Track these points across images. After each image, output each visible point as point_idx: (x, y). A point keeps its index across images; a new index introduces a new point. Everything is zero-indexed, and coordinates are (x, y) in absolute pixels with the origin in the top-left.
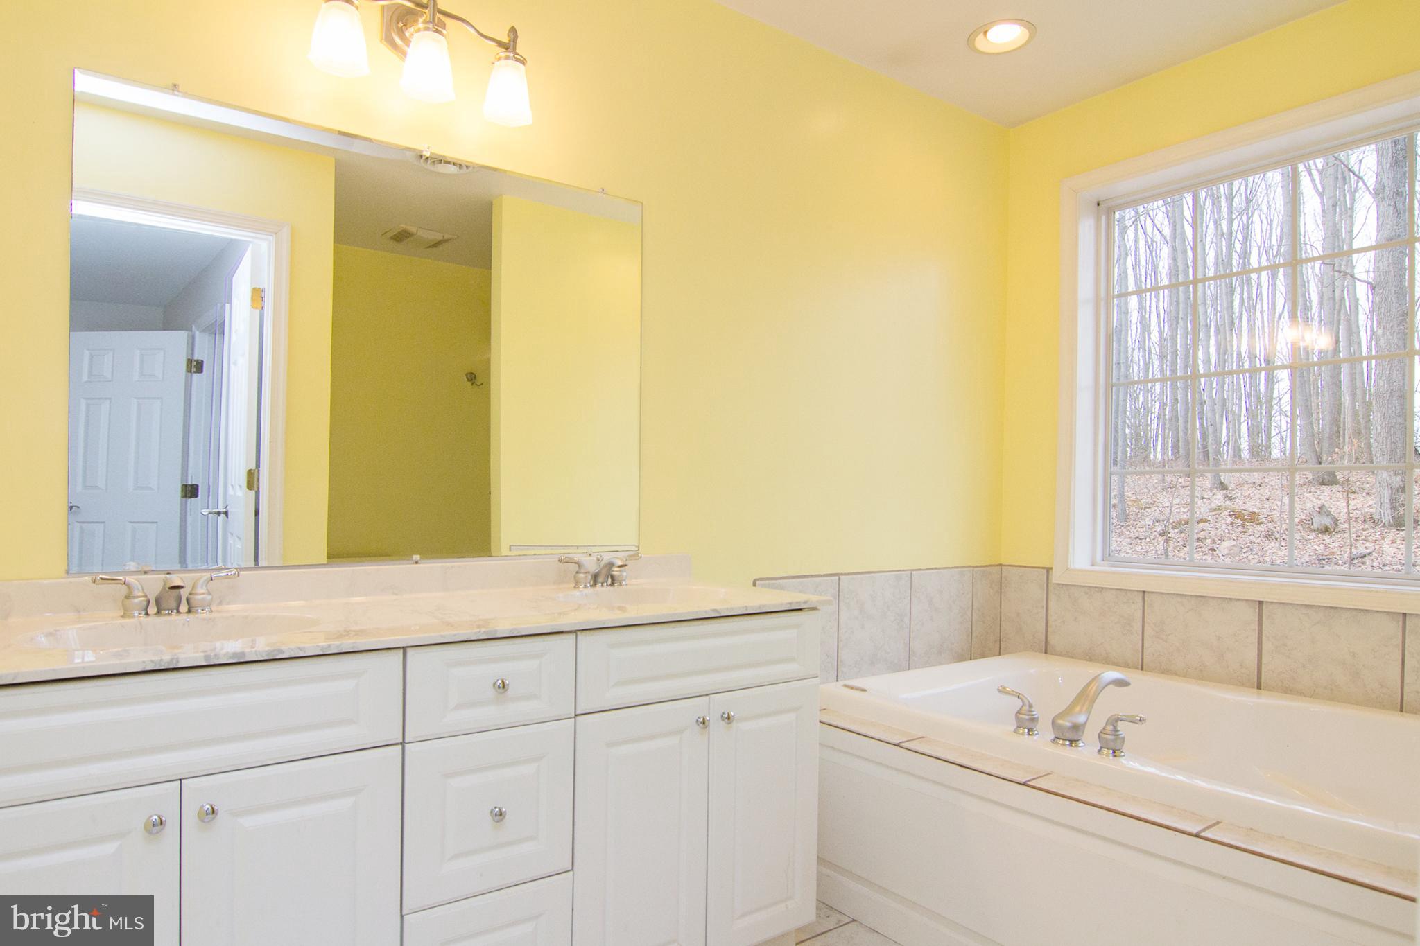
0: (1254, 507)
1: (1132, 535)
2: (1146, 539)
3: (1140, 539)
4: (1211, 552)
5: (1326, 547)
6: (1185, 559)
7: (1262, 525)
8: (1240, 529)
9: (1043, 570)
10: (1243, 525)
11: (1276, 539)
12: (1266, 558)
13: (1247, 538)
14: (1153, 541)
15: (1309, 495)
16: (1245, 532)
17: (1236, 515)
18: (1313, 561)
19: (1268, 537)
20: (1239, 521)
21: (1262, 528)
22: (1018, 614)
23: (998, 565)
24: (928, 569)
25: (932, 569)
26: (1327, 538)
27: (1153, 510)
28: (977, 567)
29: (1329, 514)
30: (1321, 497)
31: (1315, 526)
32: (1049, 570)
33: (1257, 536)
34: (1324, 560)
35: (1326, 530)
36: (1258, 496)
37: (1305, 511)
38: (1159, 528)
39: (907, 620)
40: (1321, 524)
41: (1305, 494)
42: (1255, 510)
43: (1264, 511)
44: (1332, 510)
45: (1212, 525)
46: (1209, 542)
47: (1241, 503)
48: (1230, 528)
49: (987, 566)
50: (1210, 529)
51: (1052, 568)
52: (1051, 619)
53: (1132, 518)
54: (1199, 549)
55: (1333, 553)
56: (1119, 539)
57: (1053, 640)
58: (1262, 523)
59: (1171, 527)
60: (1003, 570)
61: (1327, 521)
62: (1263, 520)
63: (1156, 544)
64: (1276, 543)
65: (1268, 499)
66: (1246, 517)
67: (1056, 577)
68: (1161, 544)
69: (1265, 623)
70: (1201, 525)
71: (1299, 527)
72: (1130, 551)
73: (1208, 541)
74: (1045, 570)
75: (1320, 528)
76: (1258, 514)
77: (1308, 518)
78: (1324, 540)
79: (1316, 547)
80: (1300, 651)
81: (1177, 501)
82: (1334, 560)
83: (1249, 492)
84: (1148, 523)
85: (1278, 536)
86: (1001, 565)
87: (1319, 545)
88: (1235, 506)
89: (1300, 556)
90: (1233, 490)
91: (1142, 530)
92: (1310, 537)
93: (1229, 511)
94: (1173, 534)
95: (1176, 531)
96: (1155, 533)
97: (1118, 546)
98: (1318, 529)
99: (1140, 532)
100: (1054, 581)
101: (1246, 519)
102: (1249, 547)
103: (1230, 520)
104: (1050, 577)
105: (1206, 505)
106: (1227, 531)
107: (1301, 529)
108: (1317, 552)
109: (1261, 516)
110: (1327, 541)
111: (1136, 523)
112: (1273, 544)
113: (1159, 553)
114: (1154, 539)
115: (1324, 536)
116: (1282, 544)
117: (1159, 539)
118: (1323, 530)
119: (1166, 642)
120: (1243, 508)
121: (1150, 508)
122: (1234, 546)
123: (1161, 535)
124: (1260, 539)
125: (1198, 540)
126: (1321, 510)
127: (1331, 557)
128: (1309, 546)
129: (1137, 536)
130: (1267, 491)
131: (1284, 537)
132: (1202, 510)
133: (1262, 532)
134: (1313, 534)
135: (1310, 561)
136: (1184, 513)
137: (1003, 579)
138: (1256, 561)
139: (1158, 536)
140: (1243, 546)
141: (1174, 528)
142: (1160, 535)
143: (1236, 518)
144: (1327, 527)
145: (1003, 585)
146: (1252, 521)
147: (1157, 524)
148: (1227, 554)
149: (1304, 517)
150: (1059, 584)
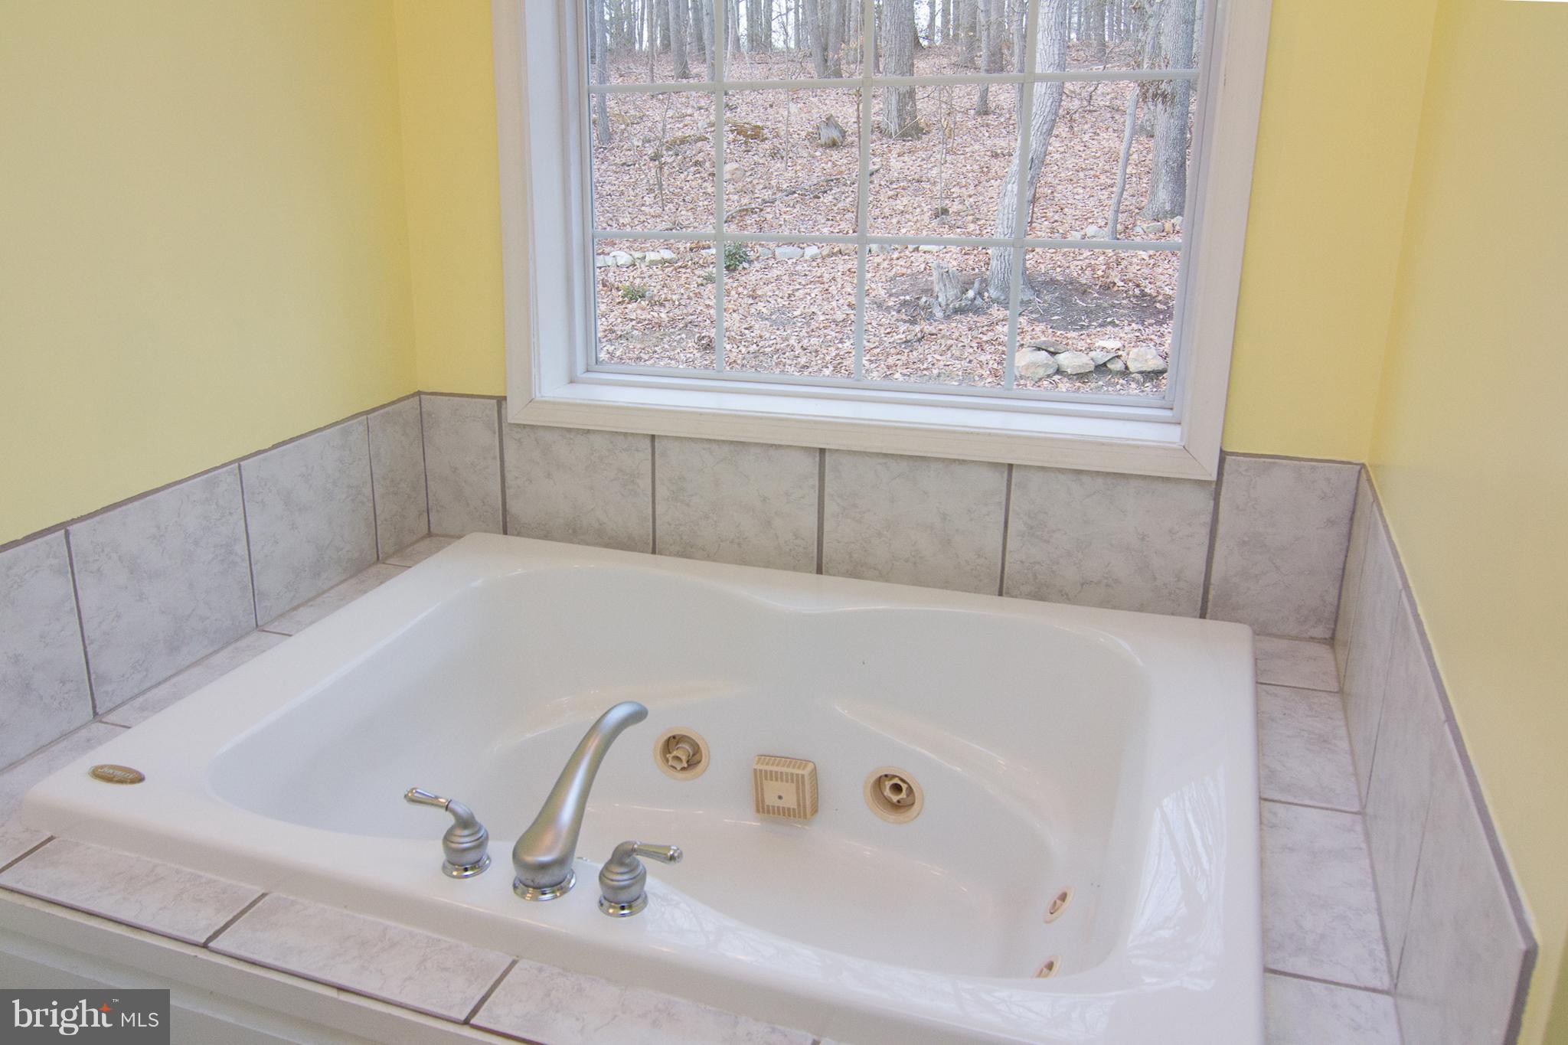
0: (757, 119)
1: (618, 160)
2: (634, 165)
3: (629, 166)
4: (711, 178)
5: (834, 165)
6: (681, 188)
7: (767, 142)
8: (743, 148)
9: (492, 401)
10: (746, 143)
11: (782, 158)
12: (772, 182)
13: (750, 159)
14: (643, 168)
15: (815, 100)
16: (749, 151)
17: (739, 130)
18: (821, 183)
19: (773, 156)
20: (741, 138)
21: (767, 145)
22: (455, 470)
23: (413, 395)
24: (275, 447)
25: (284, 443)
26: (835, 155)
27: (642, 127)
28: (374, 410)
29: (837, 126)
30: (827, 102)
31: (823, 140)
32: (501, 400)
33: (762, 155)
34: (832, 180)
35: (833, 145)
36: (760, 102)
37: (812, 123)
38: (650, 151)
39: (241, 548)
40: (829, 138)
41: (811, 98)
42: (759, 124)
43: (769, 123)
44: (840, 120)
45: (712, 144)
46: (708, 166)
47: (743, 114)
48: (732, 147)
49: (393, 403)
50: (709, 149)
51: (505, 398)
52: (509, 477)
53: (617, 137)
54: (698, 175)
55: (841, 173)
56: (603, 167)
57: (515, 507)
58: (766, 139)
59: (664, 148)
60: (423, 401)
61: (835, 134)
62: (768, 135)
63: (647, 171)
64: (781, 163)
65: (771, 106)
66: (749, 133)
67: (515, 413)
68: (653, 171)
69: (829, 476)
70: (699, 144)
71: (806, 142)
72: (616, 182)
73: (708, 164)
74: (495, 401)
75: (827, 142)
76: (762, 128)
77: (815, 131)
78: (832, 156)
79: (823, 165)
80: (875, 514)
81: (670, 113)
82: (842, 181)
83: (751, 98)
84: (636, 143)
85: (784, 154)
86: (419, 393)
87: (827, 163)
88: (737, 118)
89: (807, 177)
90: (734, 96)
91: (629, 153)
92: (818, 154)
93: (730, 125)
94: (667, 157)
95: (670, 153)
96: (646, 157)
97: (601, 176)
98: (826, 143)
99: (628, 156)
100: (510, 421)
101: (752, 135)
102: (752, 169)
103: (731, 136)
104: (503, 412)
105: (705, 117)
106: (728, 151)
107: (808, 144)
108: (824, 172)
109: (766, 131)
110: (835, 157)
111: (622, 144)
112: (778, 165)
113: (651, 182)
114: (645, 165)
115: (832, 152)
116: (789, 164)
117: (651, 165)
118: (831, 145)
119: (688, 505)
120: (745, 121)
121: (638, 123)
122: (737, 169)
123: (653, 159)
124: (764, 158)
125: (697, 163)
126: (829, 121)
127: (839, 177)
128: (817, 164)
129: (624, 161)
130: (770, 95)
131: (791, 155)
132: (700, 125)
133: (767, 150)
134: (821, 149)
135: (818, 183)
136: (679, 129)
137: (425, 416)
138: (761, 186)
139: (649, 160)
140: (746, 169)
141: (668, 149)
142: (651, 160)
143: (738, 134)
144: (834, 139)
145: (425, 425)
146: (753, 137)
147: (647, 145)
148: (730, 180)
149: (810, 130)
150: (518, 425)
